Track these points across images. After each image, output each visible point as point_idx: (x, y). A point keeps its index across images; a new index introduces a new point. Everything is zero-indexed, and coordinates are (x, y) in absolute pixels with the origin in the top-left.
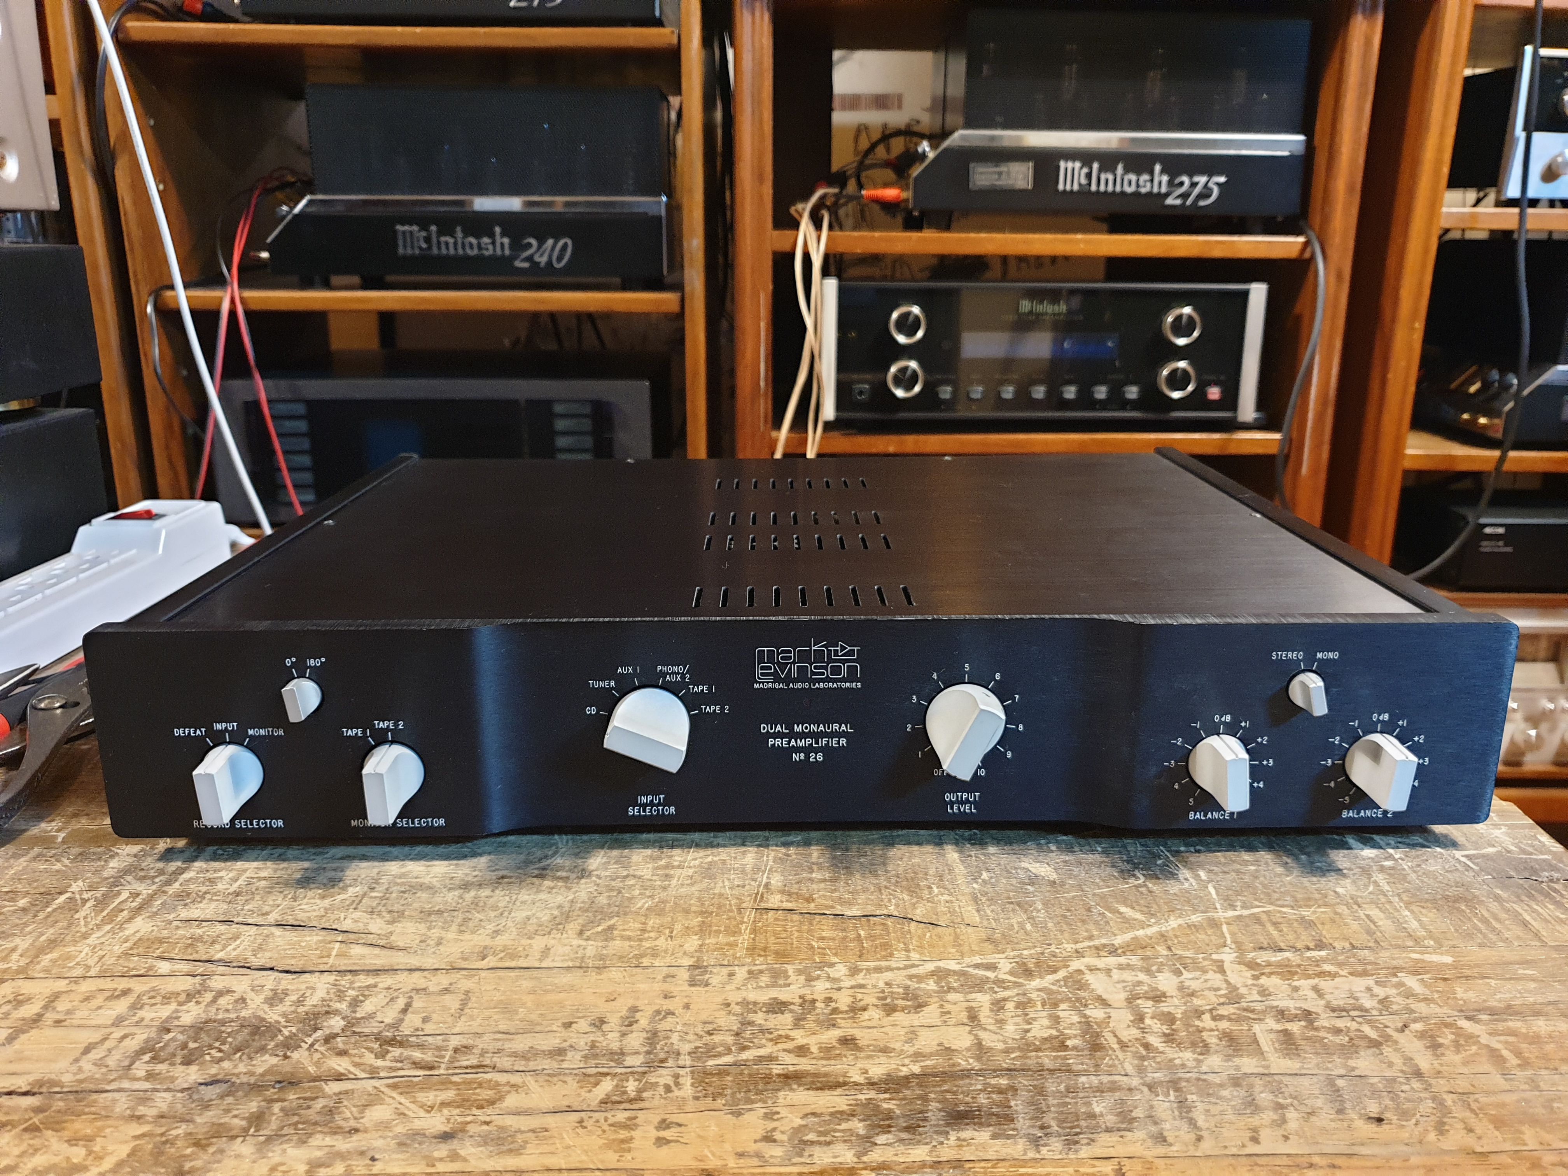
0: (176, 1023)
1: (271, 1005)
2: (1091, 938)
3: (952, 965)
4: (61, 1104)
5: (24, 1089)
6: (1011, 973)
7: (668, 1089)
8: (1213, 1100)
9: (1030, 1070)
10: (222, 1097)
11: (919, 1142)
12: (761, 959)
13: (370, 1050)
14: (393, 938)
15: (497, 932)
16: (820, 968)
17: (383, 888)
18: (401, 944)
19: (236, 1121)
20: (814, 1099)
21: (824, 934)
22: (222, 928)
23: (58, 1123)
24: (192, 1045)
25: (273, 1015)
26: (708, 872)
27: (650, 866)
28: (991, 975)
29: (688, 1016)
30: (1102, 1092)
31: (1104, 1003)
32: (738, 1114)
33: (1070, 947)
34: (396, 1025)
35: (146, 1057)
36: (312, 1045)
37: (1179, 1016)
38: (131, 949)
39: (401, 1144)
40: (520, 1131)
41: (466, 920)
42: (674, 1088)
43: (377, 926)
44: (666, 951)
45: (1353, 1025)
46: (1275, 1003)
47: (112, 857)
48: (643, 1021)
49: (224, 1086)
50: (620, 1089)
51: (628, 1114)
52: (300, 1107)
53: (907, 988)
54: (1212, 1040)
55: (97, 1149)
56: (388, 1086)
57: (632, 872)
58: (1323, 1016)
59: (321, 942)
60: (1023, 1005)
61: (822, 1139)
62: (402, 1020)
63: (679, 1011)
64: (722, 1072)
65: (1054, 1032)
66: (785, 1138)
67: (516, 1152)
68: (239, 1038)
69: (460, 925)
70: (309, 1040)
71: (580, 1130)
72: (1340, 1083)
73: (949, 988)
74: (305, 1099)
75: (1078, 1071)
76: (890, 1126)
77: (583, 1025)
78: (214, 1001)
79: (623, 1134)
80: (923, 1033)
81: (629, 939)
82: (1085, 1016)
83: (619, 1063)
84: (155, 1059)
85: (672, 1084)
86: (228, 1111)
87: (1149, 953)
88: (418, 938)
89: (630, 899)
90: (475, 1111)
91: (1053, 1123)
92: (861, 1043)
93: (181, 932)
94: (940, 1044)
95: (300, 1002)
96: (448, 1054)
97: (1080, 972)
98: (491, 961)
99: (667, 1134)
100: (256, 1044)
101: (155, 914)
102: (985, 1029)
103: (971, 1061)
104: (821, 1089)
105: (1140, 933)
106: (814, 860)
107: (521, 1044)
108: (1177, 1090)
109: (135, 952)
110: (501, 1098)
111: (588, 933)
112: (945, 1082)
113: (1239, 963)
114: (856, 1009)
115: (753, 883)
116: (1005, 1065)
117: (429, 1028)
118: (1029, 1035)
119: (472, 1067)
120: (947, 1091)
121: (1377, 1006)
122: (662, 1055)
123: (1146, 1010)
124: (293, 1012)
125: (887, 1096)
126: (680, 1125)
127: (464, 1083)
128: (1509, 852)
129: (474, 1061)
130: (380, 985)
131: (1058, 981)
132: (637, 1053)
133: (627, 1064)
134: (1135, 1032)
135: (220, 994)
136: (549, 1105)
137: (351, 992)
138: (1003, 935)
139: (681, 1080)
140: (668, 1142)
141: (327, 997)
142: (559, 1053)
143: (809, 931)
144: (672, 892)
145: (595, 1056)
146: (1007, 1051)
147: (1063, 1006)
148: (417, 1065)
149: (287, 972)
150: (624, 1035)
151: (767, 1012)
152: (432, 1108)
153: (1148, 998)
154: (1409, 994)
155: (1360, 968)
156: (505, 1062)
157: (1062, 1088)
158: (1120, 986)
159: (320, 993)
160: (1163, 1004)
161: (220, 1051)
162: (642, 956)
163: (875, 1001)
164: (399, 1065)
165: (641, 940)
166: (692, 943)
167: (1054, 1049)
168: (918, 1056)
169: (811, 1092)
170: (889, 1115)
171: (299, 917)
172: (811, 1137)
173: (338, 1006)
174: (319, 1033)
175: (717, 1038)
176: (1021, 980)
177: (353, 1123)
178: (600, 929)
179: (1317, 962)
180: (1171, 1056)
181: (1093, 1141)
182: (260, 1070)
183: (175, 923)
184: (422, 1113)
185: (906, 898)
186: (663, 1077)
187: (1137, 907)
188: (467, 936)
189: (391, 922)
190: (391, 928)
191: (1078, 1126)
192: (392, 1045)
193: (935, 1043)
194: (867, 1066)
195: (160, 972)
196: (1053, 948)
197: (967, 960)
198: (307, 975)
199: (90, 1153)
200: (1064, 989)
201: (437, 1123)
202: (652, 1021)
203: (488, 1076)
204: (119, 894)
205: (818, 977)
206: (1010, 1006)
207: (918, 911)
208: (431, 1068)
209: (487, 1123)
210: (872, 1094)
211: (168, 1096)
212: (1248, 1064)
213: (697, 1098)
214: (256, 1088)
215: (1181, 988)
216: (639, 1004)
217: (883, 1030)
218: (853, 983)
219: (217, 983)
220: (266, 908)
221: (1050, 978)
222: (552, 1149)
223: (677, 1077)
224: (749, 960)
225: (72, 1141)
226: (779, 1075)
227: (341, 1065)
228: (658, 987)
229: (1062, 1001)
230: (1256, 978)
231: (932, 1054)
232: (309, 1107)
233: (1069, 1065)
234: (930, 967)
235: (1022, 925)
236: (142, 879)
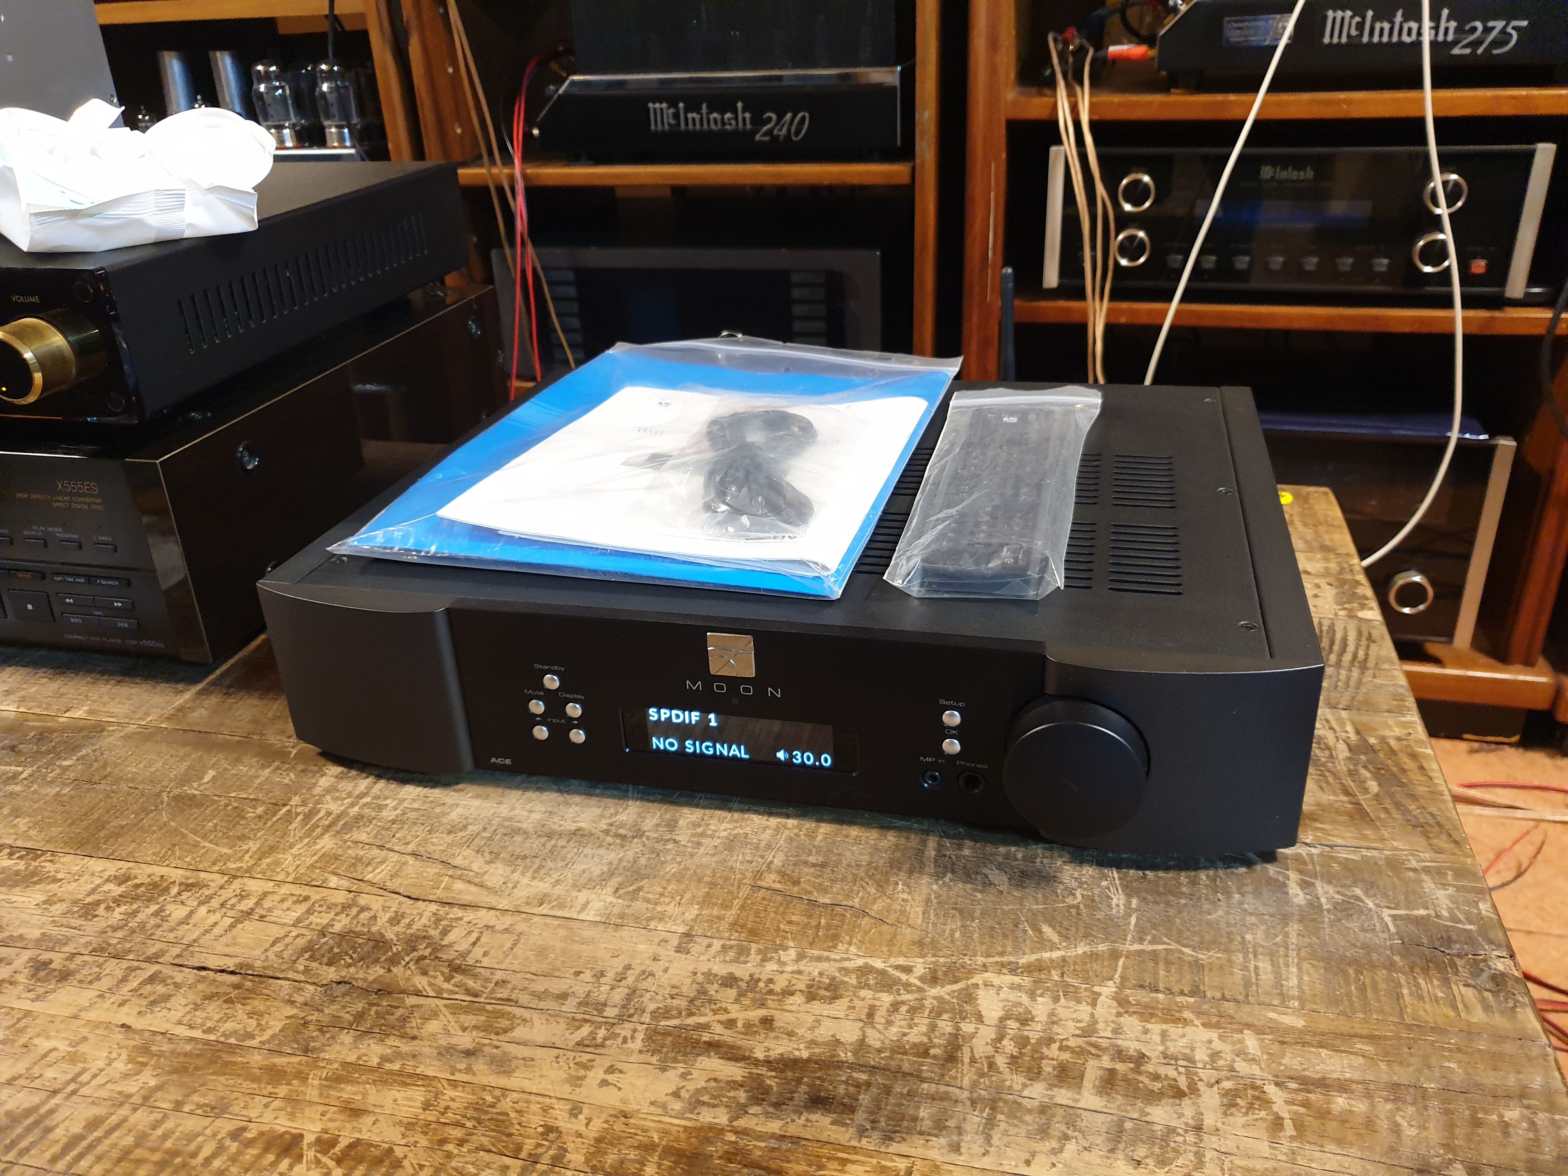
0: (331, 930)
1: (391, 925)
2: (1002, 954)
3: (878, 964)
4: (249, 984)
5: (231, 969)
6: (921, 979)
7: (625, 1041)
8: (1016, 1122)
9: (889, 1070)
10: (344, 995)
11: (778, 1118)
12: (736, 935)
13: (442, 973)
14: (485, 877)
15: (558, 882)
16: (776, 951)
17: (491, 830)
18: (489, 884)
19: (347, 1016)
20: (720, 1067)
21: (794, 918)
22: (376, 851)
23: (245, 998)
24: (336, 950)
25: (390, 935)
26: (731, 844)
27: (689, 832)
28: (904, 977)
29: (664, 979)
30: (934, 1099)
31: (980, 1018)
32: (664, 1069)
33: (980, 960)
34: (464, 955)
35: (307, 956)
36: (408, 963)
37: (1033, 1041)
38: (317, 862)
39: (440, 1054)
40: (517, 1058)
41: (541, 867)
42: (629, 1040)
43: (477, 864)
44: (670, 918)
45: (1172, 1073)
46: (1120, 1042)
47: (322, 776)
48: (630, 980)
49: (348, 986)
50: (593, 1035)
51: (590, 1056)
52: (388, 1013)
53: (834, 978)
54: (1048, 1067)
55: (263, 1023)
56: (445, 1006)
57: (674, 837)
58: (1154, 1060)
59: (436, 874)
60: (913, 1011)
61: (712, 1101)
62: (470, 952)
63: (659, 974)
64: (666, 1034)
65: (925, 1040)
66: (688, 1096)
67: (508, 1073)
68: (366, 949)
69: (535, 872)
70: (407, 959)
71: (554, 1064)
72: (1128, 1125)
73: (866, 985)
74: (391, 1006)
75: (925, 1078)
76: (763, 1100)
77: (587, 976)
78: (357, 915)
79: (582, 1072)
80: (826, 1022)
81: (648, 901)
82: (958, 1029)
83: (600, 1012)
84: (312, 958)
85: (629, 1036)
86: (344, 1007)
87: (1043, 976)
88: (502, 880)
89: (665, 862)
90: (493, 1037)
91: (882, 1119)
92: (776, 1024)
93: (350, 852)
94: (833, 1036)
95: (409, 926)
96: (491, 985)
97: (976, 986)
98: (544, 910)
99: (610, 1078)
100: (374, 956)
101: (338, 832)
102: (874, 1027)
103: (849, 1054)
104: (729, 1059)
105: (1046, 955)
106: (816, 843)
107: (540, 986)
108: (992, 1109)
109: (318, 865)
110: (512, 1029)
111: (621, 892)
112: (820, 1069)
113: (1114, 998)
114: (788, 992)
115: (760, 860)
116: (872, 1063)
117: (486, 962)
118: (905, 1038)
119: (502, 1000)
120: (819, 1078)
121: (1207, 1059)
122: (631, 1011)
123: (1010, 1031)
124: (404, 933)
125: (773, 1074)
126: (621, 1072)
127: (493, 1012)
128: (1437, 916)
129: (505, 995)
130: (465, 919)
131: (954, 991)
132: (615, 1006)
133: (605, 1014)
134: (990, 1050)
135: (363, 909)
136: (541, 1040)
137: (445, 922)
138: (933, 940)
139: (636, 1035)
140: (609, 1084)
141: (428, 923)
142: (563, 996)
143: (784, 913)
144: (696, 860)
145: (587, 1004)
146: (879, 1051)
147: (945, 1016)
148: (468, 992)
149: (409, 897)
150: (612, 988)
151: (721, 985)
152: (467, 1028)
153: (1017, 1020)
154: (1241, 1053)
155: (1215, 1020)
156: (524, 999)
157: (905, 1091)
158: (1001, 1004)
159: (424, 920)
160: (1028, 1028)
161: (351, 958)
162: (651, 919)
163: (802, 987)
164: (457, 989)
165: (656, 904)
166: (694, 910)
167: (917, 1055)
168: (813, 1043)
169: (721, 1061)
170: (767, 1091)
171: (429, 849)
172: (705, 1098)
173: (432, 932)
174: (415, 954)
175: (675, 1002)
176: (925, 987)
177: (415, 1031)
178: (631, 888)
179: (1182, 1008)
180: (1006, 1077)
181: (904, 1140)
182: (371, 978)
183: (349, 843)
184: (460, 1033)
185: (873, 891)
186: (625, 1030)
187: (1058, 928)
188: (536, 883)
189: (488, 863)
190: (486, 867)
191: (900, 1126)
192: (457, 972)
193: (830, 1033)
194: (771, 1046)
195: (331, 885)
196: (966, 959)
197: (893, 961)
198: (420, 903)
199: (259, 1025)
200: (955, 1001)
201: (465, 1041)
202: (637, 980)
203: (510, 1009)
204: (319, 811)
205: (771, 958)
206: (904, 1009)
207: (875, 907)
208: (476, 996)
209: (497, 1047)
210: (763, 1071)
211: (311, 988)
212: (1063, 1096)
213: (641, 1052)
214: (365, 991)
215: (1052, 1014)
216: (635, 963)
217: (798, 1015)
218: (795, 968)
219: (363, 900)
220: (409, 838)
221: (949, 988)
222: (530, 1076)
223: (635, 1031)
224: (727, 935)
225: (250, 1015)
226: (705, 1042)
227: (421, 982)
228: (653, 949)
229: (946, 1011)
230: (1119, 1015)
231: (823, 1044)
232: (392, 1014)
233: (921, 1071)
234: (860, 962)
235: (953, 931)
236: (336, 799)
